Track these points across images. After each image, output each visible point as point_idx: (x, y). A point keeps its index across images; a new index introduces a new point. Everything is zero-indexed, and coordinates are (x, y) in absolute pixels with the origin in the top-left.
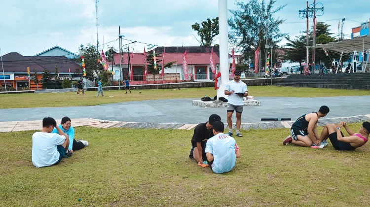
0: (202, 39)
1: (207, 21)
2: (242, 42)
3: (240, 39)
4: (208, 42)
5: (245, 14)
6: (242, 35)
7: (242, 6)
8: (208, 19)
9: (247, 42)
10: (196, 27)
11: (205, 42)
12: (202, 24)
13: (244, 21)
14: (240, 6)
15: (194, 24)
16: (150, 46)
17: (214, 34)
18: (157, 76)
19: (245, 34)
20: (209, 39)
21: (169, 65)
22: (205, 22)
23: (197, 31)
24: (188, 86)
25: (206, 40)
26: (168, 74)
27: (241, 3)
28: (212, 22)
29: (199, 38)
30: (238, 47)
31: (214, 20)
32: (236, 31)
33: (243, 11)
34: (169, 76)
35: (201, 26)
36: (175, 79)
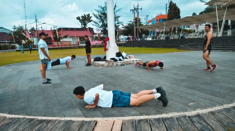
0: (82, 24)
1: (84, 16)
2: (102, 26)
3: (101, 24)
4: (84, 26)
5: (103, 12)
6: (102, 22)
7: (101, 8)
8: (84, 15)
9: (104, 26)
10: (78, 18)
11: (83, 26)
12: (81, 17)
13: (102, 15)
14: (100, 8)
15: (77, 17)
16: (55, 27)
17: (88, 22)
18: (59, 43)
19: (103, 22)
20: (85, 25)
21: (66, 37)
22: (83, 16)
23: (79, 21)
24: (76, 47)
25: (83, 25)
26: (65, 41)
27: (100, 6)
28: (87, 16)
29: (80, 24)
30: (100, 28)
31: (87, 15)
32: (99, 20)
33: (102, 10)
34: (66, 42)
35: (81, 18)
36: (69, 44)
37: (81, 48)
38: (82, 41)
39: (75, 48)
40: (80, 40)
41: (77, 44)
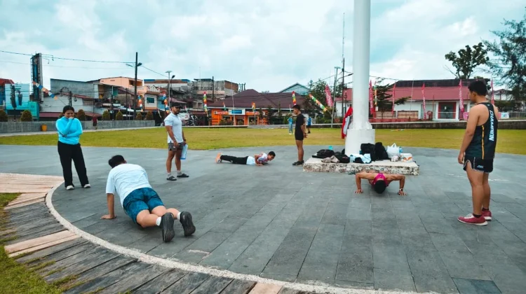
0: (458, 70)
1: (466, 49)
2: (510, 73)
3: (507, 67)
4: (466, 74)
5: (517, 36)
6: (510, 62)
7: (513, 25)
8: (467, 46)
9: (519, 72)
10: (450, 57)
11: (461, 74)
12: (459, 52)
13: (515, 44)
14: (510, 25)
15: (448, 53)
16: (380, 80)
17: (475, 64)
19: (514, 60)
20: (467, 70)
21: (402, 101)
22: (463, 51)
23: (452, 62)
25: (462, 71)
26: (403, 111)
27: (510, 21)
28: (473, 50)
29: (455, 69)
30: (504, 79)
31: (475, 47)
32: (502, 58)
33: (513, 31)
34: (404, 113)
35: (458, 56)
36: (408, 117)
37: (428, 128)
38: (447, 111)
39: (413, 128)
40: (441, 109)
41: (427, 117)
